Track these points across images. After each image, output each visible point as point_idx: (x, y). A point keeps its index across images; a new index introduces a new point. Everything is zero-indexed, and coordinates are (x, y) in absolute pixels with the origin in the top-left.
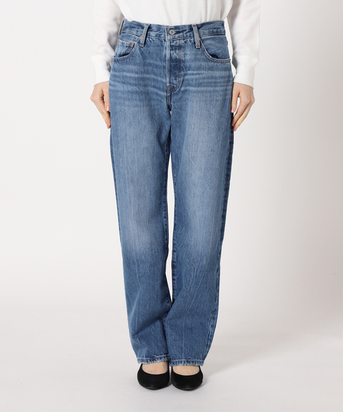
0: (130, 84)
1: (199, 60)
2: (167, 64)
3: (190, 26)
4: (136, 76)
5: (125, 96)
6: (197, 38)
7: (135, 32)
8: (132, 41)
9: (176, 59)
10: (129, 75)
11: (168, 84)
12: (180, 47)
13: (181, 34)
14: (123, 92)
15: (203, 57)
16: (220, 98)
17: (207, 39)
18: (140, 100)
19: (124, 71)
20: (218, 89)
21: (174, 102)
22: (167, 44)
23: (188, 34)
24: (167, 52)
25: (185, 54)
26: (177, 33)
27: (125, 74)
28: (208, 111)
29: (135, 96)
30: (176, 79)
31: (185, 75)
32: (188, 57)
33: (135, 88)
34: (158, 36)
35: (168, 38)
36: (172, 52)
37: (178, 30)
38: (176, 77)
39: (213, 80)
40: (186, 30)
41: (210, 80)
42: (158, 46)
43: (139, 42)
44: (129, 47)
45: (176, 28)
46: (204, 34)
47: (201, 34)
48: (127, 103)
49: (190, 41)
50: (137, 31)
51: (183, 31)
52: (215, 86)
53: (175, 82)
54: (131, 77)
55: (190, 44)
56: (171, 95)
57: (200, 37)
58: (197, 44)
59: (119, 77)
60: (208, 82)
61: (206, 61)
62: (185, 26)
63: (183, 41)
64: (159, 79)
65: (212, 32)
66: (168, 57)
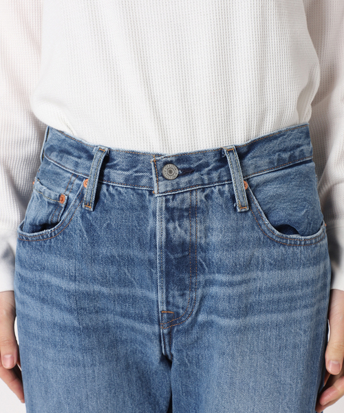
0: (59, 306)
1: (245, 243)
2: (158, 257)
3: (220, 152)
4: (72, 286)
5: (47, 334)
6: (239, 185)
7: (70, 167)
8: (62, 191)
9: (183, 244)
10: (55, 281)
11: (162, 307)
12: (193, 211)
13: (196, 176)
14: (41, 324)
15: (257, 234)
16: (304, 338)
17: (266, 183)
18: (85, 350)
19: (43, 269)
20: (297, 314)
21: (179, 351)
22: (158, 204)
23: (215, 175)
24: (159, 226)
25: (207, 230)
26: (185, 172)
27: (46, 277)
28: (274, 375)
29: (70, 339)
30: (183, 295)
31: (209, 283)
32: (215, 238)
33: (69, 319)
34: (133, 182)
35: (159, 187)
36: (171, 226)
37: (186, 163)
38: (183, 288)
39: (285, 295)
40: (207, 165)
41: (276, 296)
42: (132, 208)
43: (81, 197)
44: (56, 205)
45: (181, 159)
46: (258, 169)
47: (250, 171)
48: (51, 353)
49: (221, 193)
50: (77, 164)
51: (199, 168)
52: (291, 310)
53: (180, 302)
54: (59, 288)
55: (220, 201)
56: (170, 333)
57: (248, 180)
58: (241, 200)
59: (32, 283)
60: (271, 302)
61: (265, 244)
62: (204, 153)
63: (200, 196)
64: (139, 292)
65: (280, 160)
66: (160, 238)
